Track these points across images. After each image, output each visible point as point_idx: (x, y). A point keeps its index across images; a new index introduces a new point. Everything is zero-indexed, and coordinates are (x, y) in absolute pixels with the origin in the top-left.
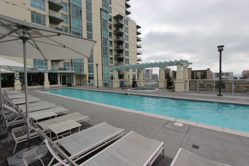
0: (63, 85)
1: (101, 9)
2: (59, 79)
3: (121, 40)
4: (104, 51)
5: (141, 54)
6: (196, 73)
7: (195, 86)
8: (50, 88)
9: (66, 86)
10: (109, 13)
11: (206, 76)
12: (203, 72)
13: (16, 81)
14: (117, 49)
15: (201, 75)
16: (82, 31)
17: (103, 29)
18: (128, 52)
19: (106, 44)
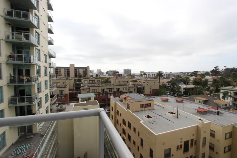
6: (79, 70)
7: (87, 82)
11: (87, 72)
12: (84, 69)
15: (83, 72)
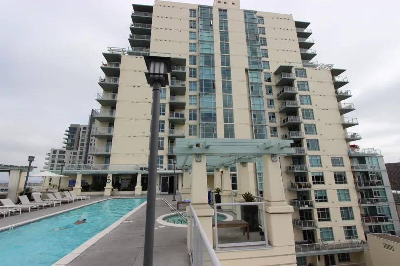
0: (162, 191)
1: (247, 70)
2: (157, 182)
3: (289, 106)
4: (256, 132)
5: (357, 124)
8: (142, 195)
9: (167, 193)
10: (262, 71)
13: (107, 184)
14: (285, 123)
16: (215, 109)
17: (252, 97)
18: (315, 125)
19: (261, 120)
